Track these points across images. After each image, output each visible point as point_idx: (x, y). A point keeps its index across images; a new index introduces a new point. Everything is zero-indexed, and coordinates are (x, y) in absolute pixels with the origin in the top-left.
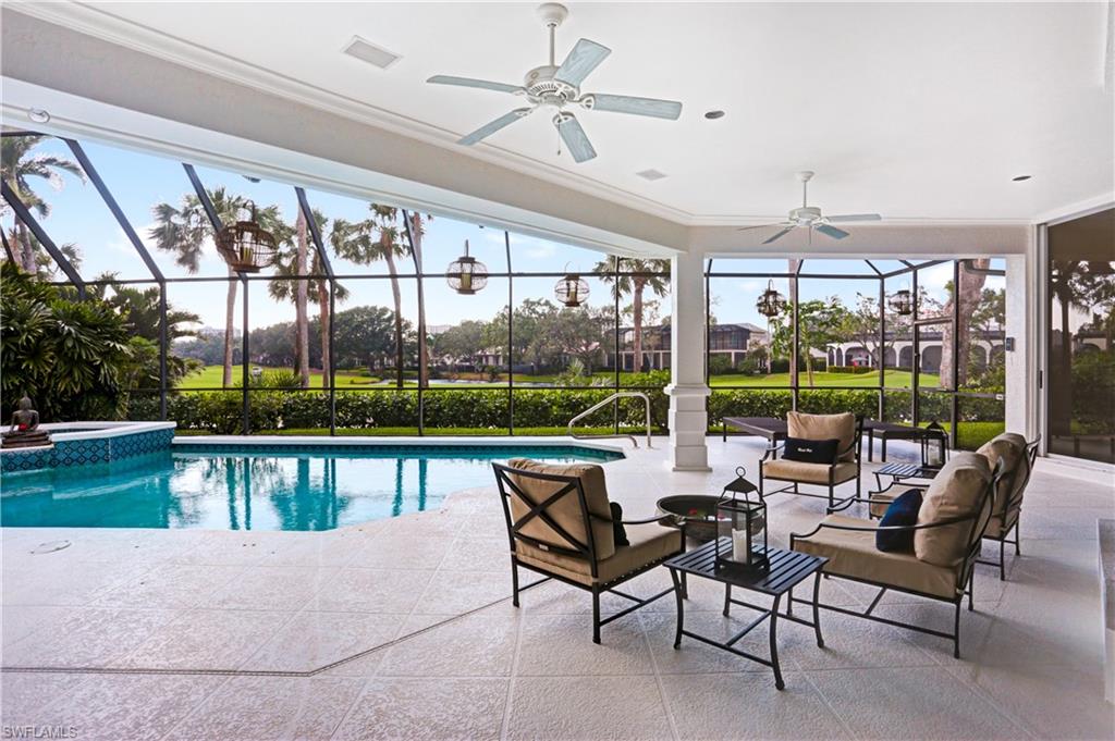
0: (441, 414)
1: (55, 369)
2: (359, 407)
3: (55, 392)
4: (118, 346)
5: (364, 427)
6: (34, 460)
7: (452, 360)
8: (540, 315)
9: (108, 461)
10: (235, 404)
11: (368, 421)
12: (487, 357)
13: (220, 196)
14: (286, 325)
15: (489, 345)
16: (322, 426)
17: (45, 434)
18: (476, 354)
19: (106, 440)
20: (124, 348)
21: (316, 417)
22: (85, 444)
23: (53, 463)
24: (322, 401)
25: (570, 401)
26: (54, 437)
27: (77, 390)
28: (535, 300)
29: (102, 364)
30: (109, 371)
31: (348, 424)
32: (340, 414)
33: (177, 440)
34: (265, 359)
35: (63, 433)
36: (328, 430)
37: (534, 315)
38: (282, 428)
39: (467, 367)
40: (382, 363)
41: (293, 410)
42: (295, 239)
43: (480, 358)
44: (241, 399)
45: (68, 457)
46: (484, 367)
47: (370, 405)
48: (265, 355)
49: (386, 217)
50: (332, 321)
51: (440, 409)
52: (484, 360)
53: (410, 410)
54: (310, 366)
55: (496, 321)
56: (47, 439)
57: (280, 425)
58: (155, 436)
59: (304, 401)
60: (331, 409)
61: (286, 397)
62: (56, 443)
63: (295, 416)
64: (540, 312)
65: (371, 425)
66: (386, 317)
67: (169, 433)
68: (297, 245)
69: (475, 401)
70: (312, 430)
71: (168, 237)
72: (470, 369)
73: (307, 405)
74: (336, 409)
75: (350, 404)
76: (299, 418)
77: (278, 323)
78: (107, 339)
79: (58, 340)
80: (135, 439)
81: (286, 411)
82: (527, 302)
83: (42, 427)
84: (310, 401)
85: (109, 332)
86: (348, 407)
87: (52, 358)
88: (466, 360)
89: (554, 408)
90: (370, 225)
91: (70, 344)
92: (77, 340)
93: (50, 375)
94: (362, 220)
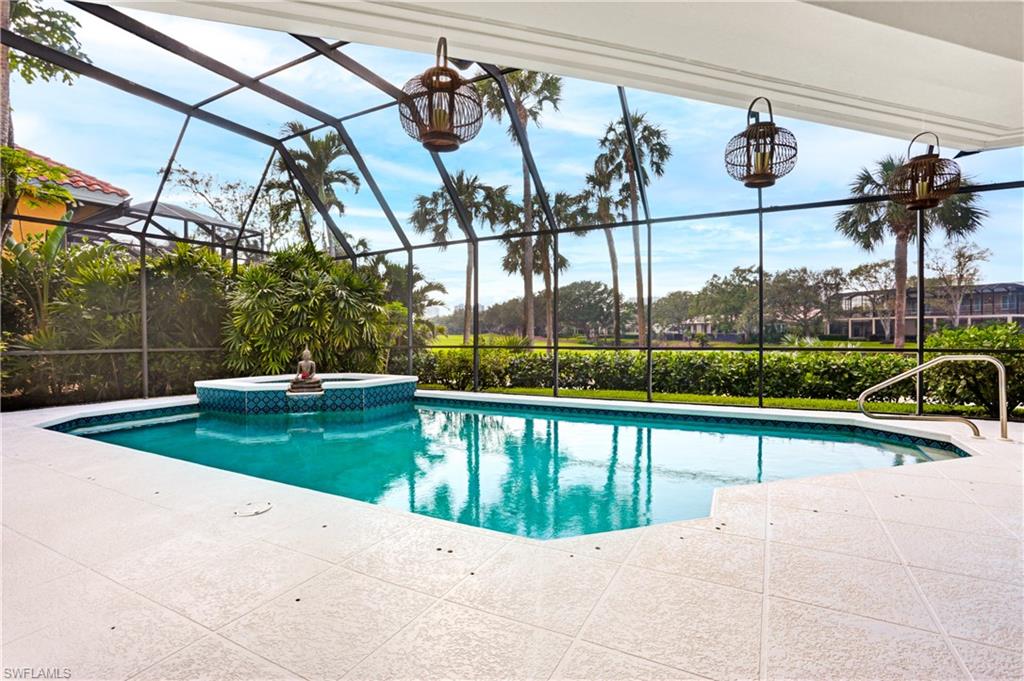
0: (668, 378)
1: (332, 327)
2: (581, 368)
3: (333, 347)
4: (377, 307)
5: (585, 388)
6: (311, 403)
7: (660, 328)
8: (752, 283)
9: (362, 409)
10: (467, 361)
11: (590, 383)
12: (695, 326)
13: (460, 178)
14: (517, 300)
15: (698, 314)
16: (546, 386)
17: (318, 382)
18: (683, 323)
19: (360, 390)
20: (382, 309)
21: (540, 376)
22: (346, 393)
23: (324, 408)
24: (546, 362)
25: (829, 367)
26: (325, 385)
27: (347, 346)
28: (747, 267)
29: (365, 323)
30: (371, 329)
31: (570, 386)
32: (563, 375)
33: (419, 393)
34: (502, 329)
35: (334, 381)
36: (551, 390)
37: (744, 283)
38: (510, 387)
39: (676, 335)
40: (597, 333)
41: (519, 369)
42: (521, 216)
43: (688, 327)
44: (472, 358)
45: (334, 403)
46: (693, 336)
47: (593, 367)
48: (502, 325)
49: (602, 189)
50: (554, 296)
51: (667, 373)
52: (692, 328)
53: (634, 372)
54: (536, 334)
55: (705, 290)
56: (320, 387)
57: (508, 384)
58: (401, 388)
59: (529, 361)
60: (555, 370)
61: (513, 357)
62: (326, 390)
63: (520, 375)
64: (752, 279)
65: (592, 387)
66: (600, 290)
67: (412, 386)
68: (523, 221)
69: (706, 364)
70: (536, 390)
71: (421, 220)
72: (679, 337)
73: (531, 365)
74: (559, 371)
75: (572, 365)
76: (526, 379)
77: (511, 298)
78: (369, 301)
79: (334, 303)
80: (384, 390)
81: (513, 369)
82: (737, 270)
83: (318, 376)
84: (535, 361)
85: (371, 296)
86: (570, 368)
87: (330, 317)
88: (675, 329)
89: (809, 375)
90: (588, 195)
91: (342, 305)
92: (347, 301)
93: (330, 332)
94: (581, 192)
